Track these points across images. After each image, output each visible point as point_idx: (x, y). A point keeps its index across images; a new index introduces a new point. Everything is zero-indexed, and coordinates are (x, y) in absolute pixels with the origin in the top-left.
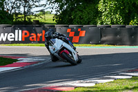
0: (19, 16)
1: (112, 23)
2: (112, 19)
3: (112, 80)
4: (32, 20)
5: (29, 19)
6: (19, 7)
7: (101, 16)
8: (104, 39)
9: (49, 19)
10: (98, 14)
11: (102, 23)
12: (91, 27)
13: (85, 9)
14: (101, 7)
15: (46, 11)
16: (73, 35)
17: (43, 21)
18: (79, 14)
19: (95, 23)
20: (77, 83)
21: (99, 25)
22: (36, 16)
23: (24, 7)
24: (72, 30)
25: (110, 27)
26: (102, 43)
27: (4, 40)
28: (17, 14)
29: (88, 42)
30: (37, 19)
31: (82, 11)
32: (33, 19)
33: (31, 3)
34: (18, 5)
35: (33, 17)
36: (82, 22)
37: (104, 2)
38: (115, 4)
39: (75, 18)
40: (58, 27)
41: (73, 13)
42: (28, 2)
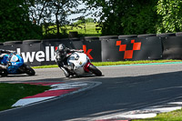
0: (50, 27)
1: (177, 30)
4: (68, 32)
5: (64, 30)
6: (49, 16)
7: (161, 22)
8: (167, 52)
9: (91, 28)
10: (157, 18)
11: (163, 31)
12: (148, 37)
13: (139, 12)
14: (160, 9)
15: (86, 18)
16: (124, 49)
17: (83, 32)
18: (132, 19)
19: (154, 31)
21: (158, 33)
22: (72, 25)
23: (57, 14)
24: (123, 41)
25: (174, 35)
27: (31, 60)
28: (47, 25)
29: (145, 57)
30: (75, 29)
31: (135, 16)
32: (69, 30)
33: (65, 9)
34: (48, 12)
35: (69, 27)
36: (135, 31)
37: (165, 2)
39: (125, 26)
40: (103, 39)
41: (123, 19)
42: (61, 7)
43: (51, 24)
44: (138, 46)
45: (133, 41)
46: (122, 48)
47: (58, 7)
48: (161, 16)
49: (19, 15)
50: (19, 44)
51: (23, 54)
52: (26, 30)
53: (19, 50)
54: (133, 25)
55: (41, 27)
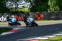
0: (13, 9)
1: (55, 10)
2: (54, 9)
3: (56, 36)
4: (19, 11)
5: (18, 10)
7: (50, 8)
8: (51, 17)
9: (26, 10)
10: (48, 7)
11: (50, 11)
12: (45, 13)
13: (42, 5)
14: (49, 3)
15: (25, 6)
16: (37, 17)
17: (24, 11)
19: (47, 11)
20: (40, 38)
21: (49, 11)
22: (20, 9)
23: (15, 5)
24: (37, 14)
25: (54, 12)
26: (51, 19)
28: (12, 8)
29: (44, 19)
30: (21, 10)
31: (41, 6)
32: (19, 10)
33: (18, 3)
34: (12, 4)
35: (19, 9)
36: (41, 11)
37: (51, 1)
38: (56, 2)
39: (38, 9)
40: (30, 13)
41: (37, 7)
42: (17, 3)
43: (13, 8)
44: (42, 16)
45: (40, 14)
46: (37, 16)
47: (16, 3)
48: (50, 6)
49: (3, 5)
50: (3, 15)
51: (4, 18)
52: (5, 10)
53: (3, 17)
54: (40, 9)
55: (10, 9)
